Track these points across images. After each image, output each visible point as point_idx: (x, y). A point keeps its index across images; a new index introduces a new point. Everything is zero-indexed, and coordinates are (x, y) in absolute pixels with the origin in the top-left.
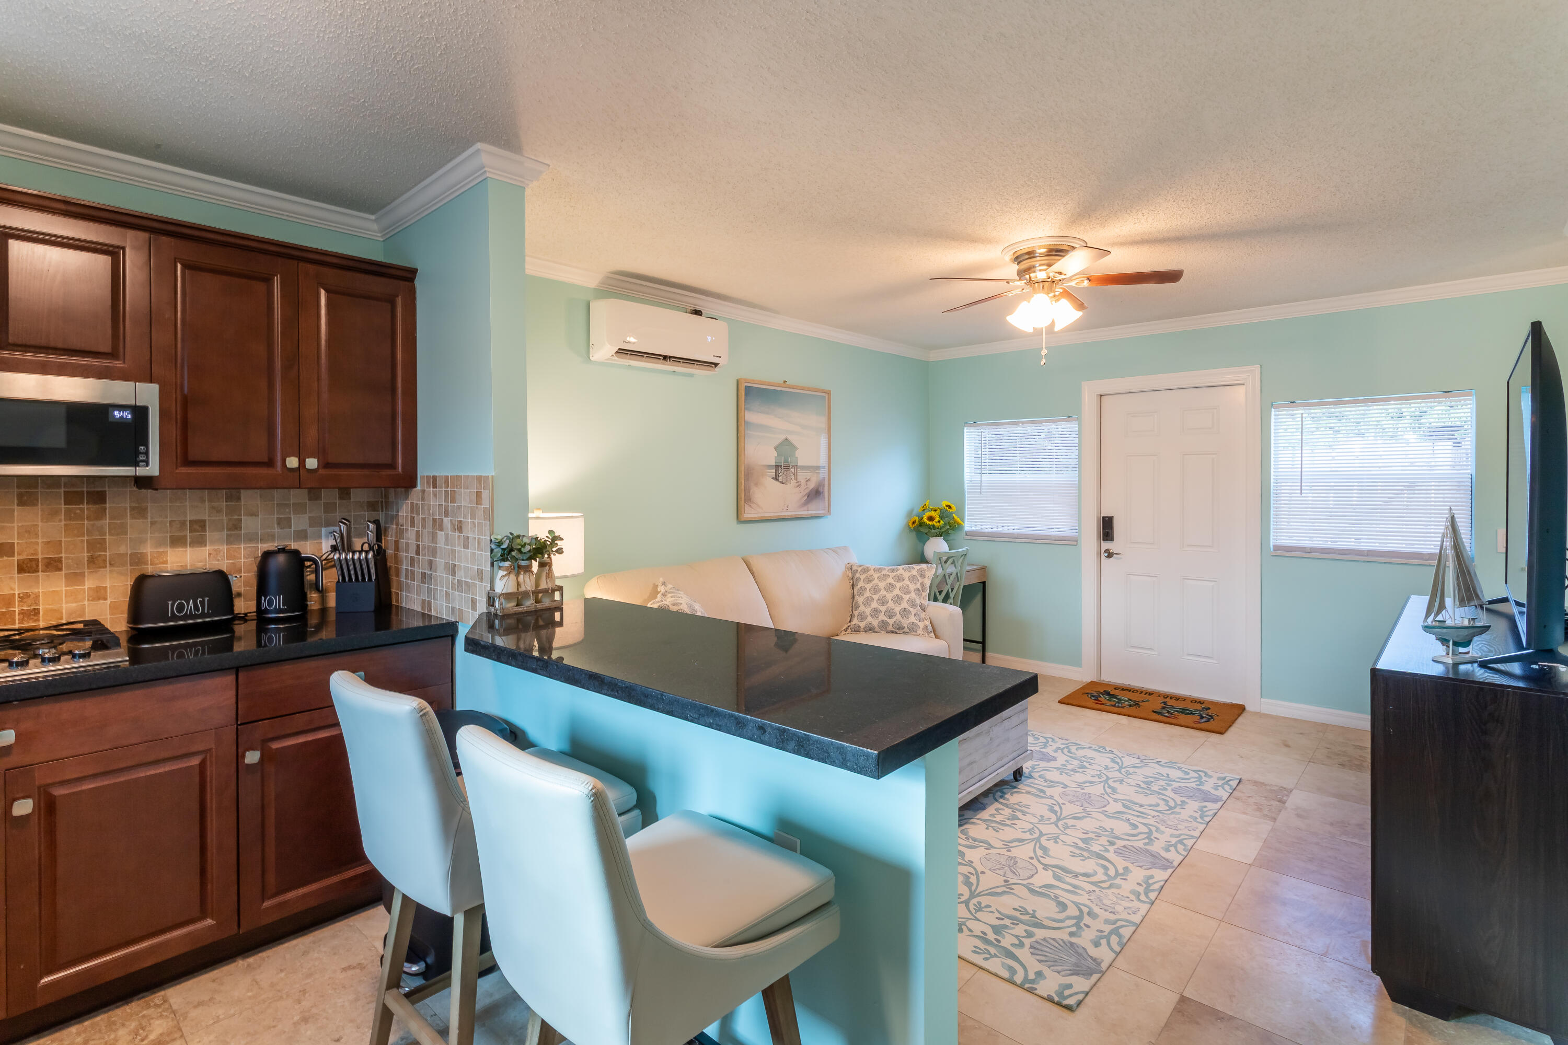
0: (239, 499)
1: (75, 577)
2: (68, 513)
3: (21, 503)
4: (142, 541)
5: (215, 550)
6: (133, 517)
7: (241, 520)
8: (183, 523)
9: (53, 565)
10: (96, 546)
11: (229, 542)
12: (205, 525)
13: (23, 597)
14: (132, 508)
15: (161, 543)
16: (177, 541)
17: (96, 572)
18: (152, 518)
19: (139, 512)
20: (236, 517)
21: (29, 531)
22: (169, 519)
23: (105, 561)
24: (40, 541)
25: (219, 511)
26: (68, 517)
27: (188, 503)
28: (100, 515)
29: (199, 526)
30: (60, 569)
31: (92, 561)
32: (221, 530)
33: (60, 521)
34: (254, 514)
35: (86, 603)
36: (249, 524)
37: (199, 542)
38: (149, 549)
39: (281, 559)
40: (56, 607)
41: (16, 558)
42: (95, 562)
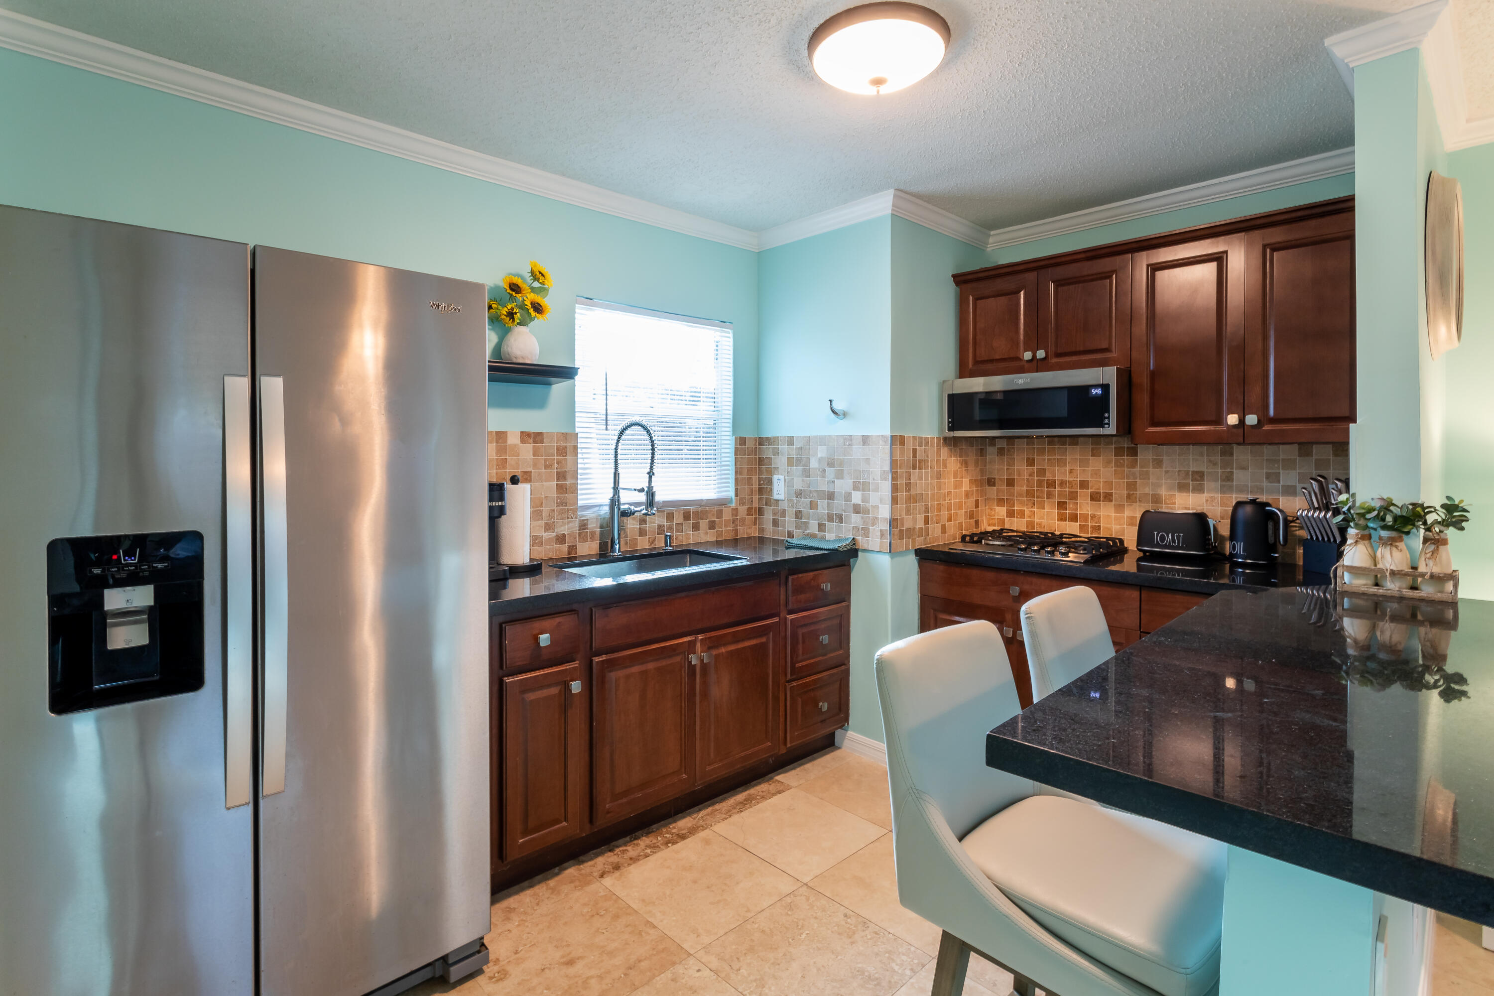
0: (1231, 454)
1: (1119, 508)
2: (1116, 461)
3: (1093, 455)
4: (1159, 486)
5: (1211, 497)
6: (1154, 467)
7: (1232, 473)
8: (1187, 473)
9: (1108, 497)
10: (1132, 486)
11: (1222, 492)
12: (1203, 475)
13: (1093, 516)
14: (1154, 460)
15: (1171, 488)
16: (1183, 488)
17: (1131, 505)
18: (1166, 468)
19: (1158, 463)
20: (1229, 470)
21: (1096, 473)
22: (1177, 470)
23: (1136, 498)
24: (1102, 480)
25: (1215, 464)
26: (1117, 466)
27: (1191, 457)
28: (1133, 465)
29: (1199, 476)
30: (1112, 501)
31: (1129, 496)
32: (1216, 480)
33: (1112, 468)
34: (1244, 468)
35: (1125, 526)
36: (1240, 477)
37: (1199, 489)
38: (1163, 492)
39: (1249, 509)
40: (1109, 526)
41: (1090, 491)
42: (1131, 498)
